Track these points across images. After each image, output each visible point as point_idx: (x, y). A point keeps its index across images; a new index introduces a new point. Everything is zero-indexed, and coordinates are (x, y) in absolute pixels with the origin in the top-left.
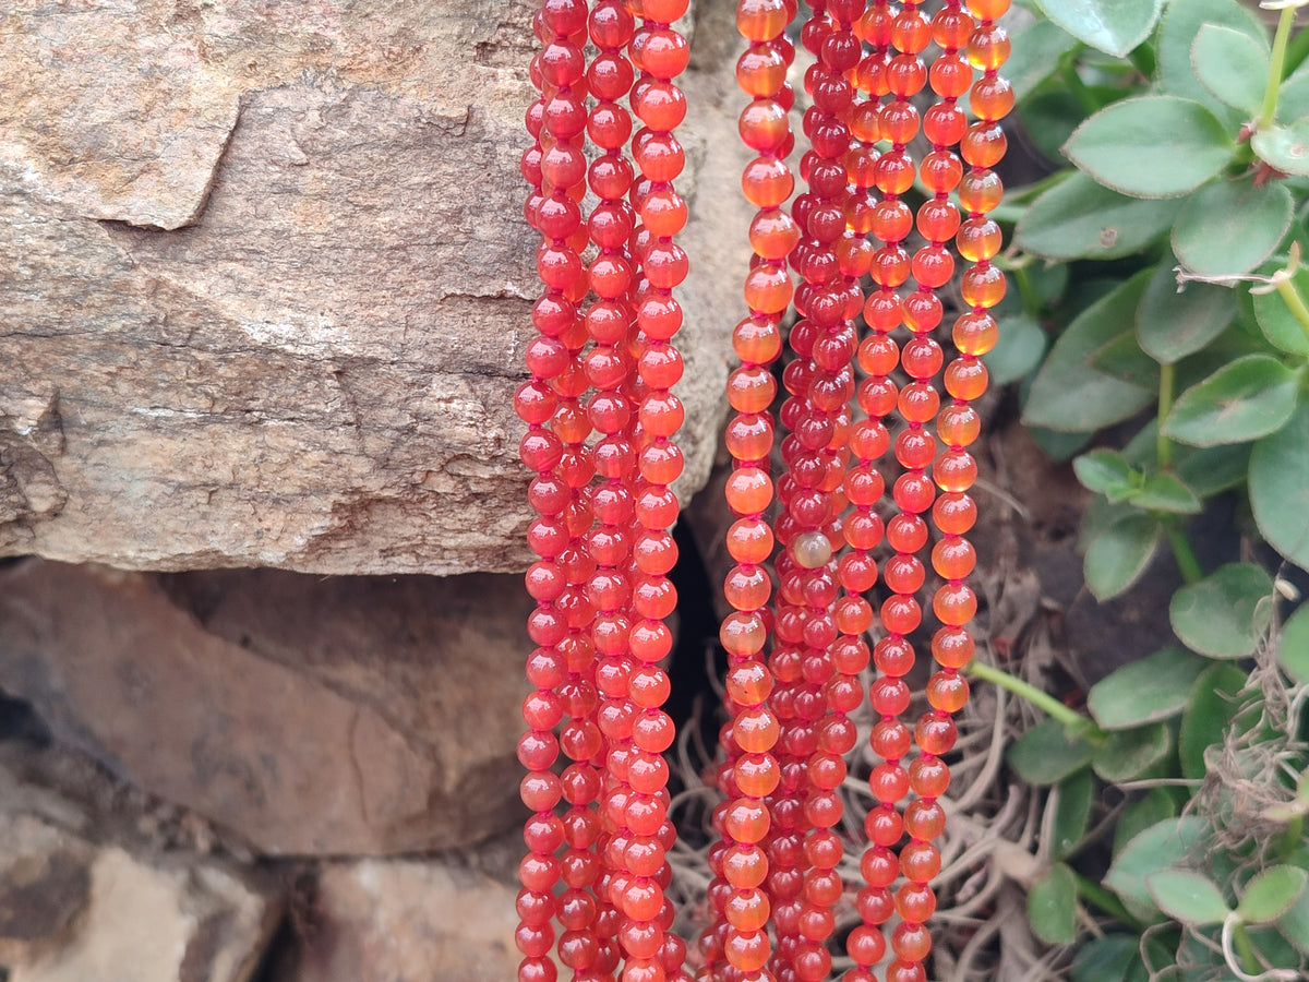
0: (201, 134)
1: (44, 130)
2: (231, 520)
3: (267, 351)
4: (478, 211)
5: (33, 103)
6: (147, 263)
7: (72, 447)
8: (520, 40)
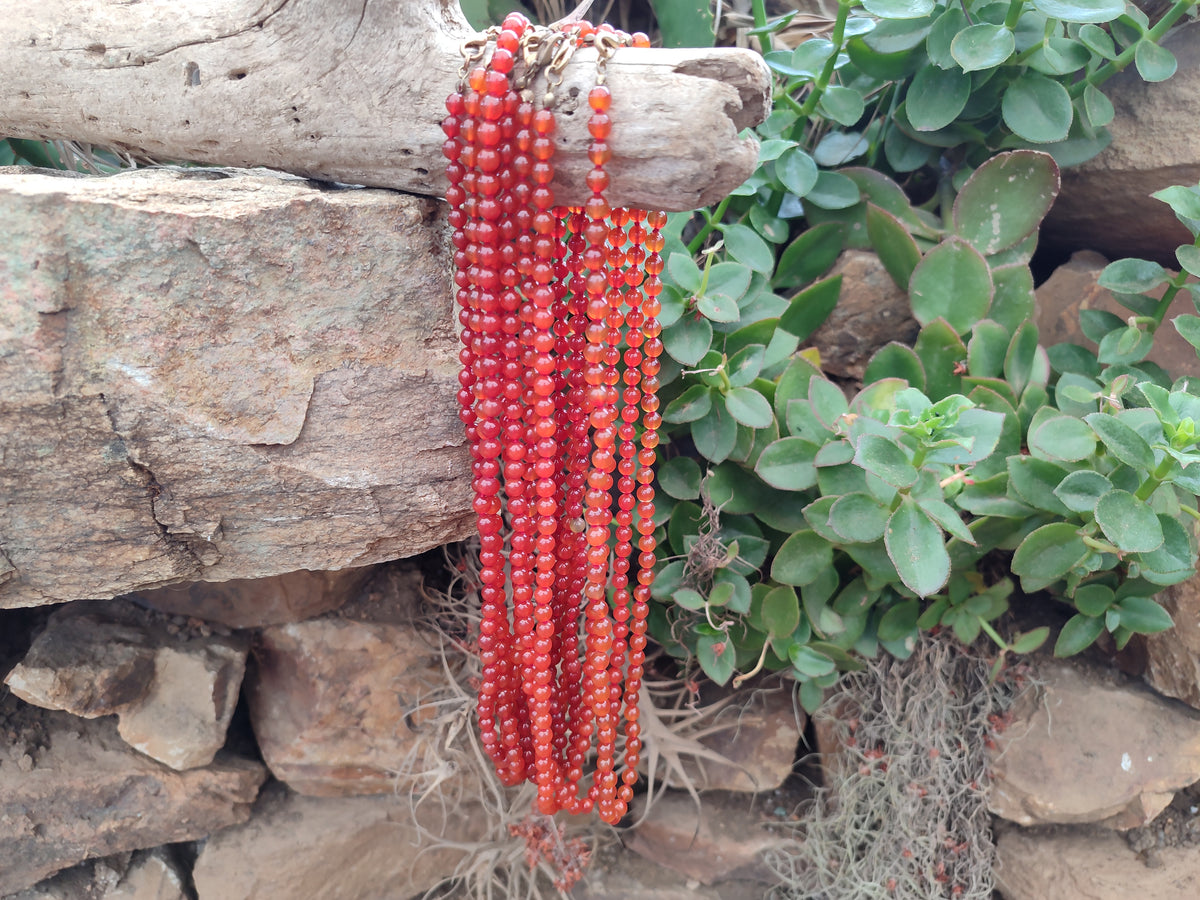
0: (297, 398)
1: (214, 406)
2: (314, 557)
3: (337, 489)
4: (432, 413)
5: (205, 393)
6: (275, 460)
7: (228, 537)
8: (443, 335)
